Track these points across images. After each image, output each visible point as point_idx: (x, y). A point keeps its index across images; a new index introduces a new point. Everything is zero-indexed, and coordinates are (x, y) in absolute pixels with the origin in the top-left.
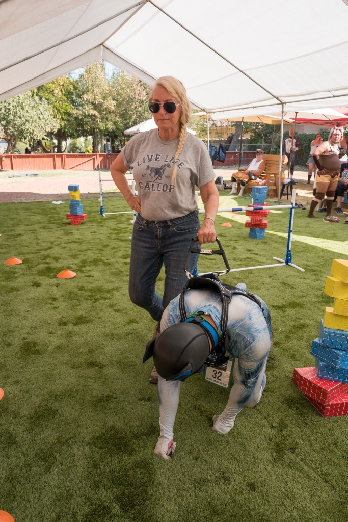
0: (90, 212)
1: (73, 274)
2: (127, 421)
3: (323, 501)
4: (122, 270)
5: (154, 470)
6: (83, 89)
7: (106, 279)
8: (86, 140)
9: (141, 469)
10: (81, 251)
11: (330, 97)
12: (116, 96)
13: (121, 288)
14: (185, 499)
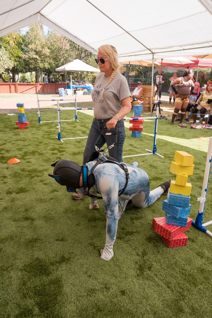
0: (32, 121)
1: (18, 161)
2: (47, 254)
3: (166, 299)
4: (50, 158)
5: (62, 285)
6: (28, 41)
7: (39, 164)
8: (31, 74)
9: (54, 284)
10: (24, 146)
11: (181, 50)
12: (50, 46)
13: (49, 169)
14: (80, 302)
